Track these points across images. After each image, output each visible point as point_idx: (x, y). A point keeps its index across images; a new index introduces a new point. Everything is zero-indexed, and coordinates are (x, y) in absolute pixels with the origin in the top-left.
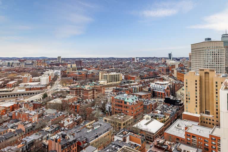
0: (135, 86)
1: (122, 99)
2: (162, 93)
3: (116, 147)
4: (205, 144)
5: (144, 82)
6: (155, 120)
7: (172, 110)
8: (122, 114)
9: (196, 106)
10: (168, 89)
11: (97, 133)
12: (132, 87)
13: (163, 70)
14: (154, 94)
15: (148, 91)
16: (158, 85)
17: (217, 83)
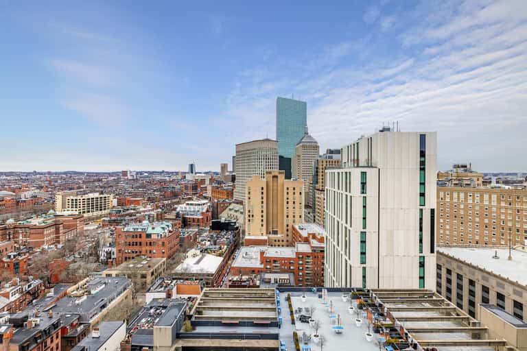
0: (148, 213)
1: (140, 230)
2: (198, 219)
3: (158, 311)
4: (290, 267)
5: (163, 206)
6: (208, 255)
7: (226, 237)
8: (143, 257)
9: (262, 225)
10: (207, 211)
11: (102, 300)
12: (142, 214)
13: (186, 187)
14: (185, 223)
15: (174, 217)
16: (192, 207)
17: (288, 189)
